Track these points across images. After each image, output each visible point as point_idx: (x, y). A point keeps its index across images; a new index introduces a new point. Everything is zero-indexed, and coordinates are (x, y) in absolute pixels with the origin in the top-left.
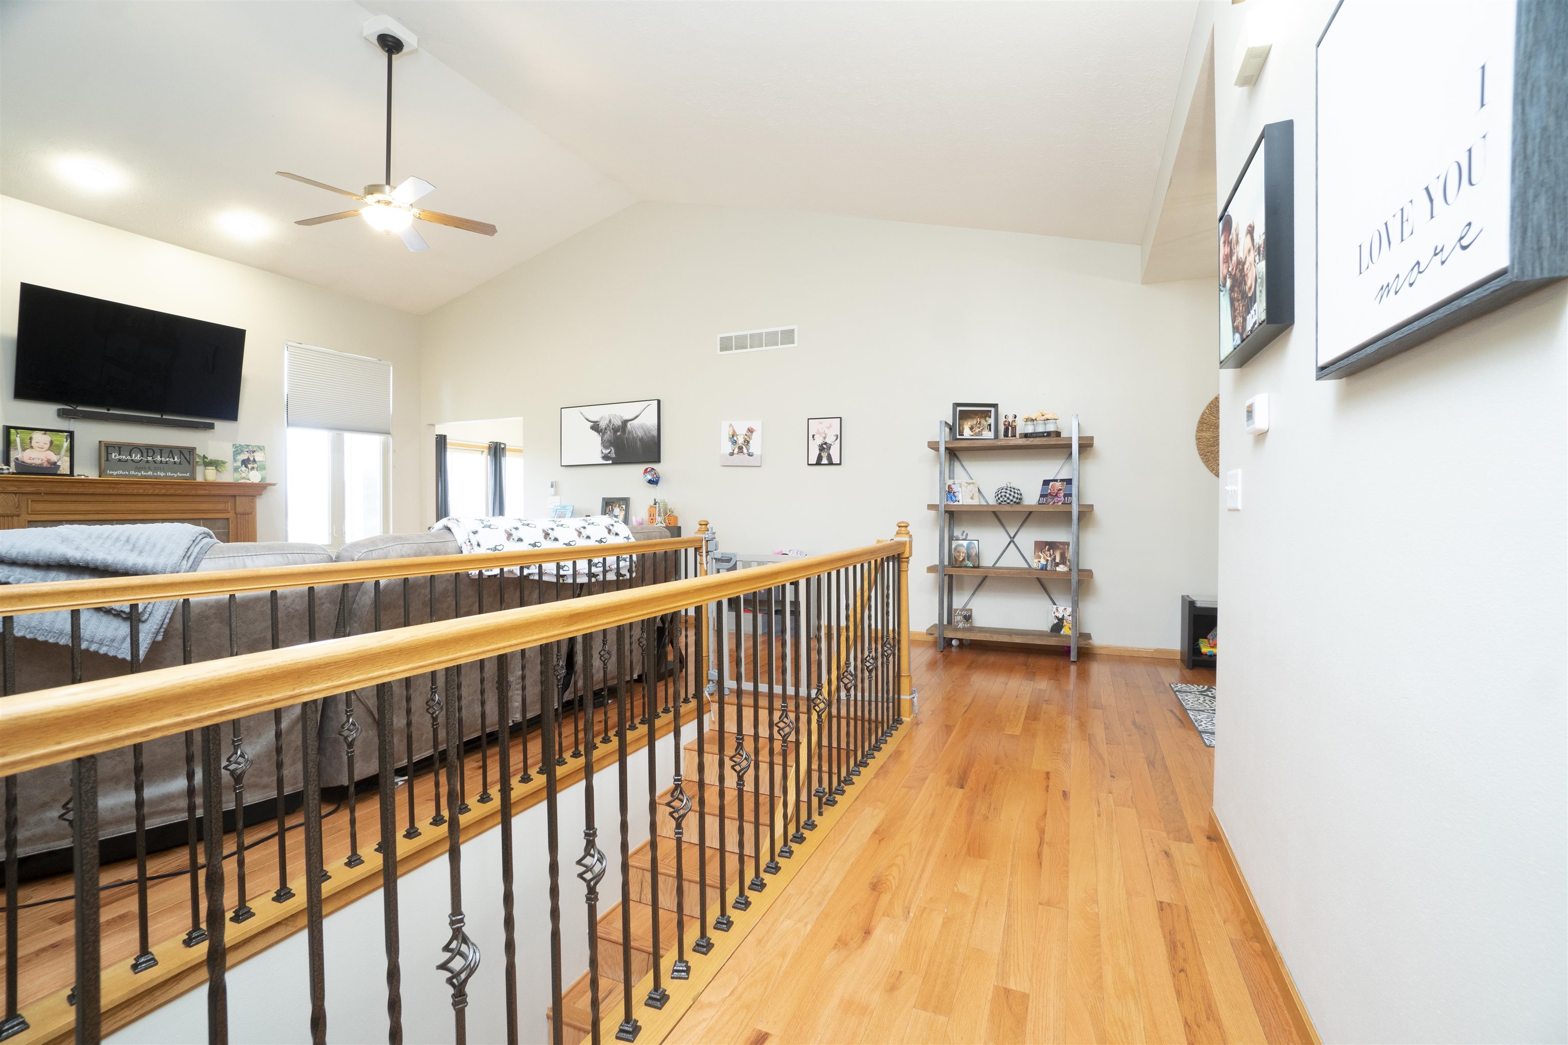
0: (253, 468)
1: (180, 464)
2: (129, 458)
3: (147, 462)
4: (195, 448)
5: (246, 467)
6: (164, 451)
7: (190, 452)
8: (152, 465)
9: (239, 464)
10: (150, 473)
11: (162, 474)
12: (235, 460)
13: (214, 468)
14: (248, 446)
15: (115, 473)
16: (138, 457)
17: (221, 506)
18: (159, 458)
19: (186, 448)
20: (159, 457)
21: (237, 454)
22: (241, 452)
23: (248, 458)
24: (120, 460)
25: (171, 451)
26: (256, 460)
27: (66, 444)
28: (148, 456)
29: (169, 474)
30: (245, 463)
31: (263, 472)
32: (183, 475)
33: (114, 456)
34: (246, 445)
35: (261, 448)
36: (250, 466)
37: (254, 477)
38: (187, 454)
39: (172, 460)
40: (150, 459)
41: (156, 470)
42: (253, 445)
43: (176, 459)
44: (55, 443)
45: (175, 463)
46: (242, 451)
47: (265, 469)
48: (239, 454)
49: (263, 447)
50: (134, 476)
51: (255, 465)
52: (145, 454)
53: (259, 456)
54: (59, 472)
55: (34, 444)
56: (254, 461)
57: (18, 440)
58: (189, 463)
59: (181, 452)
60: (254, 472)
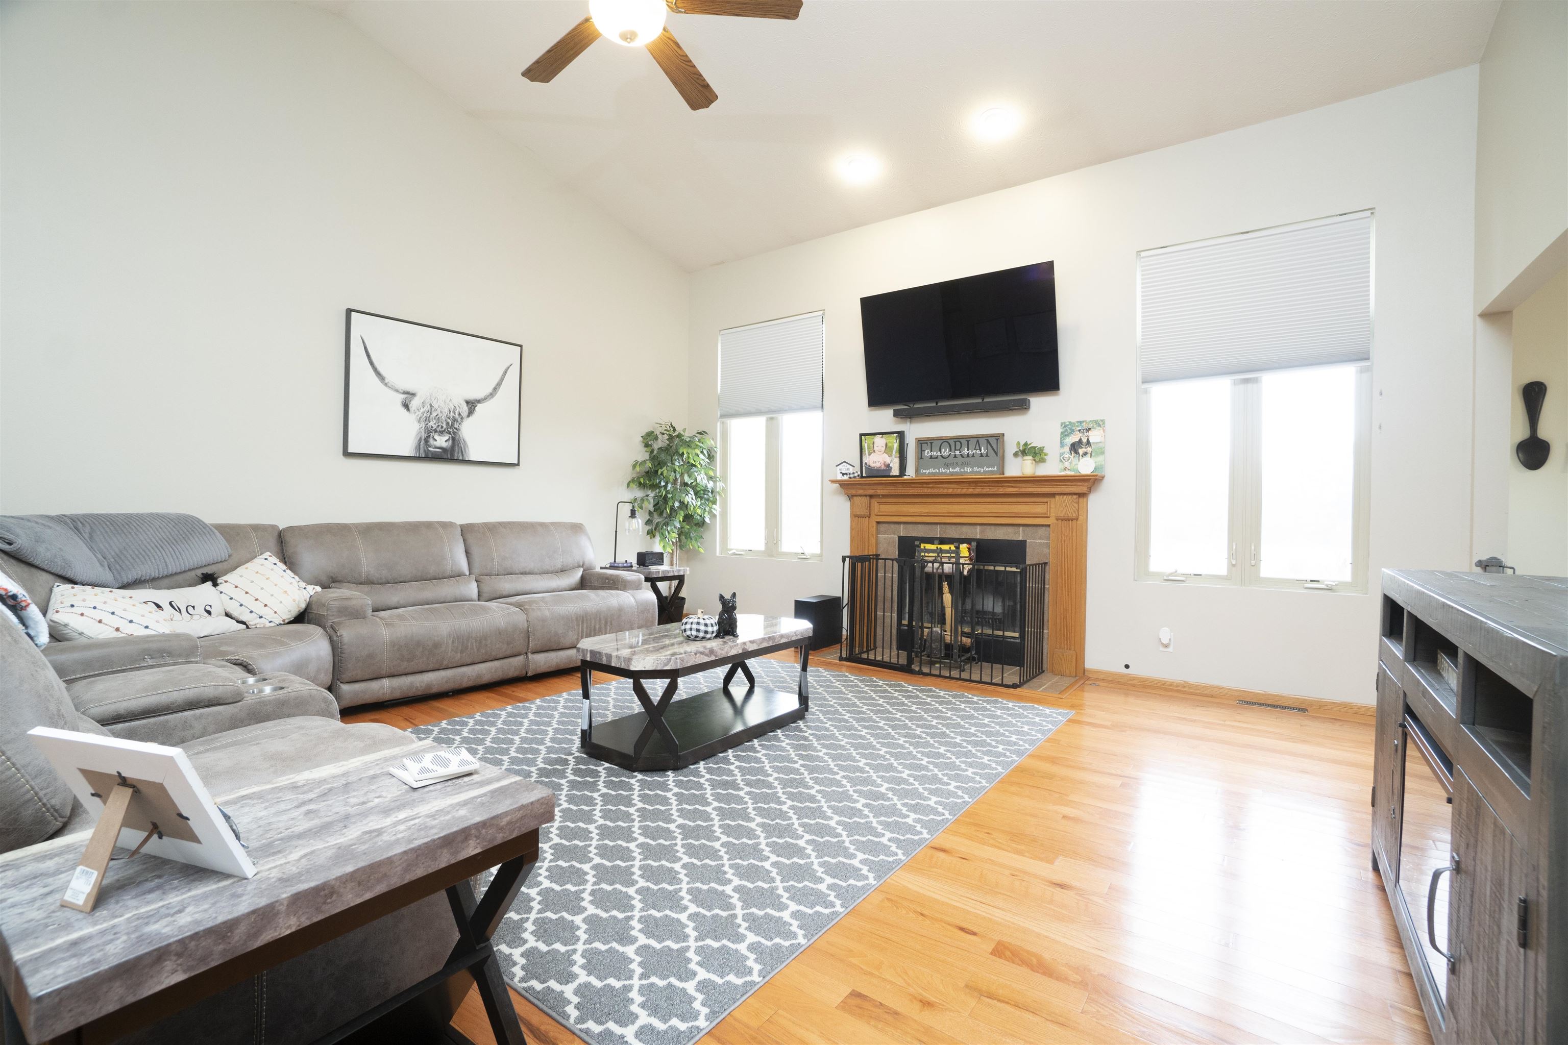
0: (1085, 454)
1: (987, 456)
2: (939, 454)
3: (955, 456)
4: (1003, 435)
5: (1076, 452)
6: (973, 442)
7: (997, 440)
8: (960, 459)
9: (1067, 449)
10: (957, 469)
11: (969, 470)
12: (1062, 445)
13: (1030, 458)
14: (1081, 422)
15: (927, 471)
16: (946, 452)
17: (1040, 509)
18: (965, 452)
19: (992, 436)
20: (966, 449)
21: (1066, 435)
22: (1071, 433)
23: (1080, 440)
24: (931, 457)
25: (978, 441)
26: (1091, 441)
27: (896, 445)
28: (955, 450)
29: (976, 469)
30: (1074, 448)
31: (1100, 459)
32: (990, 469)
33: (927, 453)
34: (1078, 422)
35: (1099, 424)
36: (1081, 451)
37: (1085, 466)
38: (995, 442)
39: (978, 452)
40: (957, 452)
41: (963, 465)
42: (1088, 419)
43: (983, 451)
44: (889, 445)
45: (982, 455)
46: (1073, 431)
47: (1103, 453)
48: (1068, 435)
49: (1102, 421)
50: (943, 474)
51: (1089, 450)
52: (953, 448)
53: (1095, 436)
54: (891, 474)
55: (876, 448)
56: (1088, 443)
57: (866, 445)
58: (996, 453)
59: (988, 441)
60: (1087, 459)
